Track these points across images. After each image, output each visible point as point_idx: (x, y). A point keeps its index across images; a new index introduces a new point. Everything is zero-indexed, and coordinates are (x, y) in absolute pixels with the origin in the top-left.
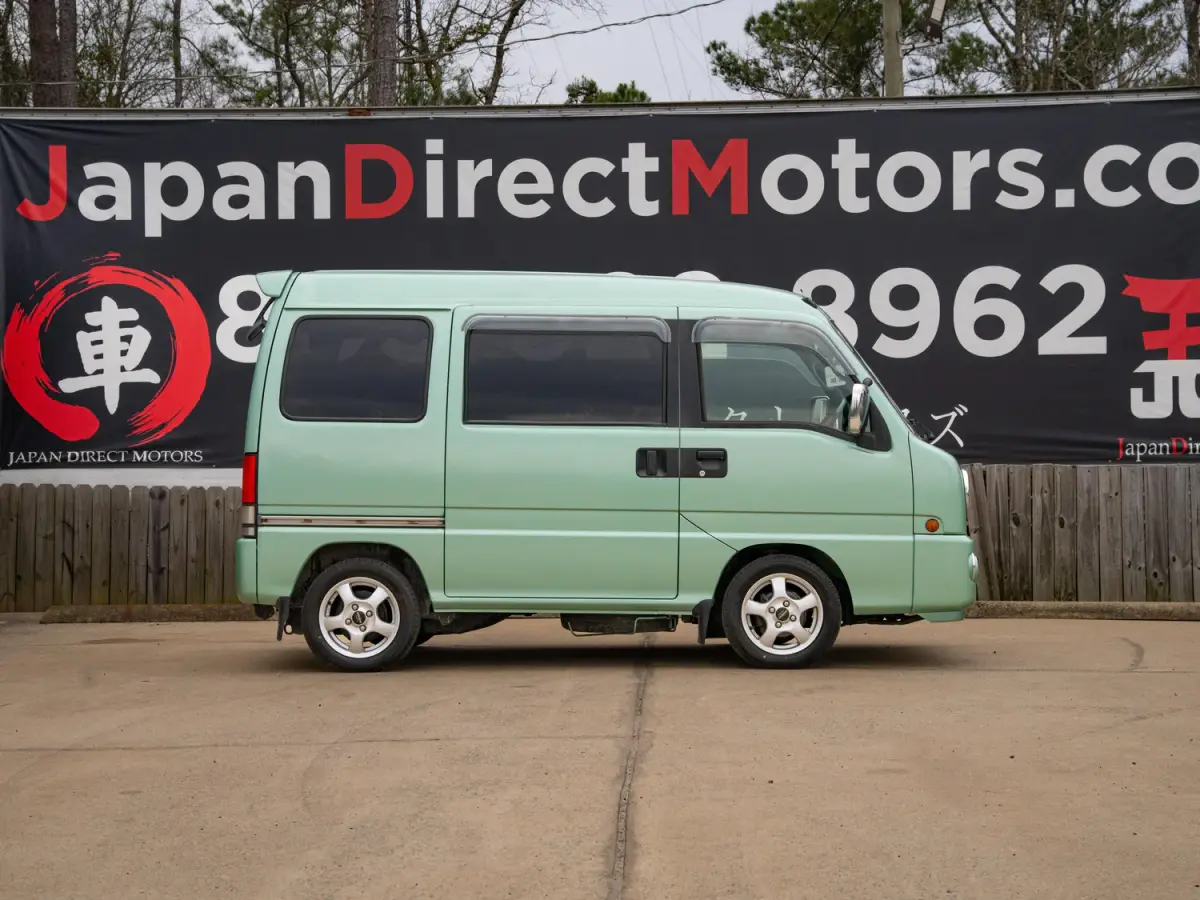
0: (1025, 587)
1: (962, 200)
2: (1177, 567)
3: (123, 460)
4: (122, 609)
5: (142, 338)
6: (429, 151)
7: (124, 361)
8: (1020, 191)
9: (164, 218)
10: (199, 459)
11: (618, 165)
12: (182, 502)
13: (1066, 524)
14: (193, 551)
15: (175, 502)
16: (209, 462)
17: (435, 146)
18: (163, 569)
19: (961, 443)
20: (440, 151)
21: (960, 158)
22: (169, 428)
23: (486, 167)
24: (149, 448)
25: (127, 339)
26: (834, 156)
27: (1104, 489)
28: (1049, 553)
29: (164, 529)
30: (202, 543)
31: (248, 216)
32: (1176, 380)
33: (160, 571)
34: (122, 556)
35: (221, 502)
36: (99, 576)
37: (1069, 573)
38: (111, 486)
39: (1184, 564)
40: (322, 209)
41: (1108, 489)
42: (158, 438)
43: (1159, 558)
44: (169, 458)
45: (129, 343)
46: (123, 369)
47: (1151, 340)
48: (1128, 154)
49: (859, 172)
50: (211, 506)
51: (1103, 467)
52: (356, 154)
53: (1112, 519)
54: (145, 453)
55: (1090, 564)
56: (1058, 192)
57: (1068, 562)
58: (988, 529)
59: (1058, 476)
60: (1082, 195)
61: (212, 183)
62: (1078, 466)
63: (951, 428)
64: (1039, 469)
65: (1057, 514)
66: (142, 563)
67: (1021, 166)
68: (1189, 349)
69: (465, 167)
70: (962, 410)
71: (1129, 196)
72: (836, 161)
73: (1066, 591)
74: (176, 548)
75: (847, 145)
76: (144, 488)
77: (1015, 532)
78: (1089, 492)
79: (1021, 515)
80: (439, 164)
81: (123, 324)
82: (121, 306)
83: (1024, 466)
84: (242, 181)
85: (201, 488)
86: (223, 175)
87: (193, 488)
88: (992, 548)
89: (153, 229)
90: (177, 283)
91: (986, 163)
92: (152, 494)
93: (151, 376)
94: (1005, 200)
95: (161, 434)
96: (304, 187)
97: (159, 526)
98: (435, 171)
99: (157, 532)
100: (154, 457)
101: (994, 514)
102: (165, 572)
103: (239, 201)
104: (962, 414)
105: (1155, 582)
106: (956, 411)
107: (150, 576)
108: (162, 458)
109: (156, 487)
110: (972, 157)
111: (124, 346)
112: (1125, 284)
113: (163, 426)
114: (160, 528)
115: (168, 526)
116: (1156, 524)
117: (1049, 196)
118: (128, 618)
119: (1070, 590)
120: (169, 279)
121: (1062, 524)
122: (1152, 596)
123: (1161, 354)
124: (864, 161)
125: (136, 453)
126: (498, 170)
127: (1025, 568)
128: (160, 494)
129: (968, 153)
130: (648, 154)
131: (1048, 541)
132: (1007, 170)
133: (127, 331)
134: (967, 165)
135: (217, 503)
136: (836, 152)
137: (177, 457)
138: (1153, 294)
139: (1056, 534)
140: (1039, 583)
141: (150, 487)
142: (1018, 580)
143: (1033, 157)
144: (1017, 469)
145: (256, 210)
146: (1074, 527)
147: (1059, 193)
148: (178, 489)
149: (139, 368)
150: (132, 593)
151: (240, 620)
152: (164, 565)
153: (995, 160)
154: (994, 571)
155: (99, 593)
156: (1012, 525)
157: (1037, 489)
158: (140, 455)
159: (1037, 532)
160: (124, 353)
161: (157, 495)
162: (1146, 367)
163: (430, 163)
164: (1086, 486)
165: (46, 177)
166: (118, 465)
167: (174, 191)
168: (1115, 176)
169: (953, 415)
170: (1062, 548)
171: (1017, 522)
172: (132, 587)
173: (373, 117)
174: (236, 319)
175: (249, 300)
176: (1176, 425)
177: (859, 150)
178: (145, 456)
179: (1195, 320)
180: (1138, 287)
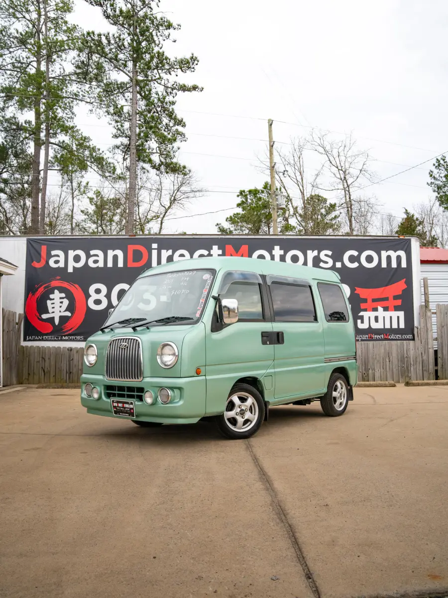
1: (310, 264)
2: (370, 371)
3: (60, 339)
4: (60, 384)
5: (66, 302)
6: (153, 247)
7: (61, 309)
8: (326, 262)
10: (82, 339)
11: (210, 252)
12: (77, 352)
14: (80, 367)
15: (75, 353)
16: (85, 340)
17: (155, 246)
21: (309, 252)
22: (74, 329)
23: (170, 252)
24: (67, 335)
25: (61, 302)
26: (273, 251)
31: (98, 266)
32: (369, 317)
33: (71, 373)
34: (59, 368)
36: (52, 374)
38: (56, 347)
39: (372, 371)
40: (121, 264)
43: (365, 369)
44: (73, 338)
46: (60, 312)
47: (363, 306)
48: (355, 253)
49: (281, 255)
52: (131, 248)
56: (337, 263)
60: (343, 264)
61: (88, 256)
66: (65, 370)
67: (326, 255)
68: (373, 309)
69: (164, 252)
71: (356, 265)
72: (274, 252)
74: (75, 366)
75: (277, 248)
76: (66, 348)
80: (156, 251)
81: (61, 298)
82: (60, 293)
84: (97, 256)
86: (91, 254)
87: (81, 348)
89: (70, 270)
90: (77, 286)
91: (317, 254)
92: (68, 350)
93: (68, 314)
94: (322, 265)
95: (71, 332)
96: (115, 258)
98: (154, 253)
100: (69, 338)
103: (96, 262)
105: (364, 376)
107: (67, 374)
108: (71, 339)
109: (69, 347)
110: (313, 252)
111: (61, 304)
112: (355, 290)
114: (70, 360)
115: (73, 359)
116: (365, 359)
117: (334, 264)
118: (62, 387)
120: (74, 285)
122: (364, 380)
123: (365, 310)
124: (282, 252)
125: (63, 337)
126: (173, 253)
128: (70, 349)
129: (311, 251)
130: (219, 249)
132: (322, 256)
133: (62, 300)
134: (311, 254)
137: (76, 338)
138: (363, 292)
143: (330, 253)
148: (76, 348)
149: (65, 311)
150: (62, 380)
152: (71, 371)
153: (319, 253)
155: (52, 379)
160: (61, 307)
162: (361, 314)
163: (153, 250)
165: (40, 254)
166: (58, 340)
167: (77, 259)
168: (352, 259)
172: (62, 378)
173: (136, 237)
174: (94, 296)
175: (98, 291)
176: (370, 331)
177: (281, 249)
178: (66, 338)
179: (374, 300)
180: (359, 291)
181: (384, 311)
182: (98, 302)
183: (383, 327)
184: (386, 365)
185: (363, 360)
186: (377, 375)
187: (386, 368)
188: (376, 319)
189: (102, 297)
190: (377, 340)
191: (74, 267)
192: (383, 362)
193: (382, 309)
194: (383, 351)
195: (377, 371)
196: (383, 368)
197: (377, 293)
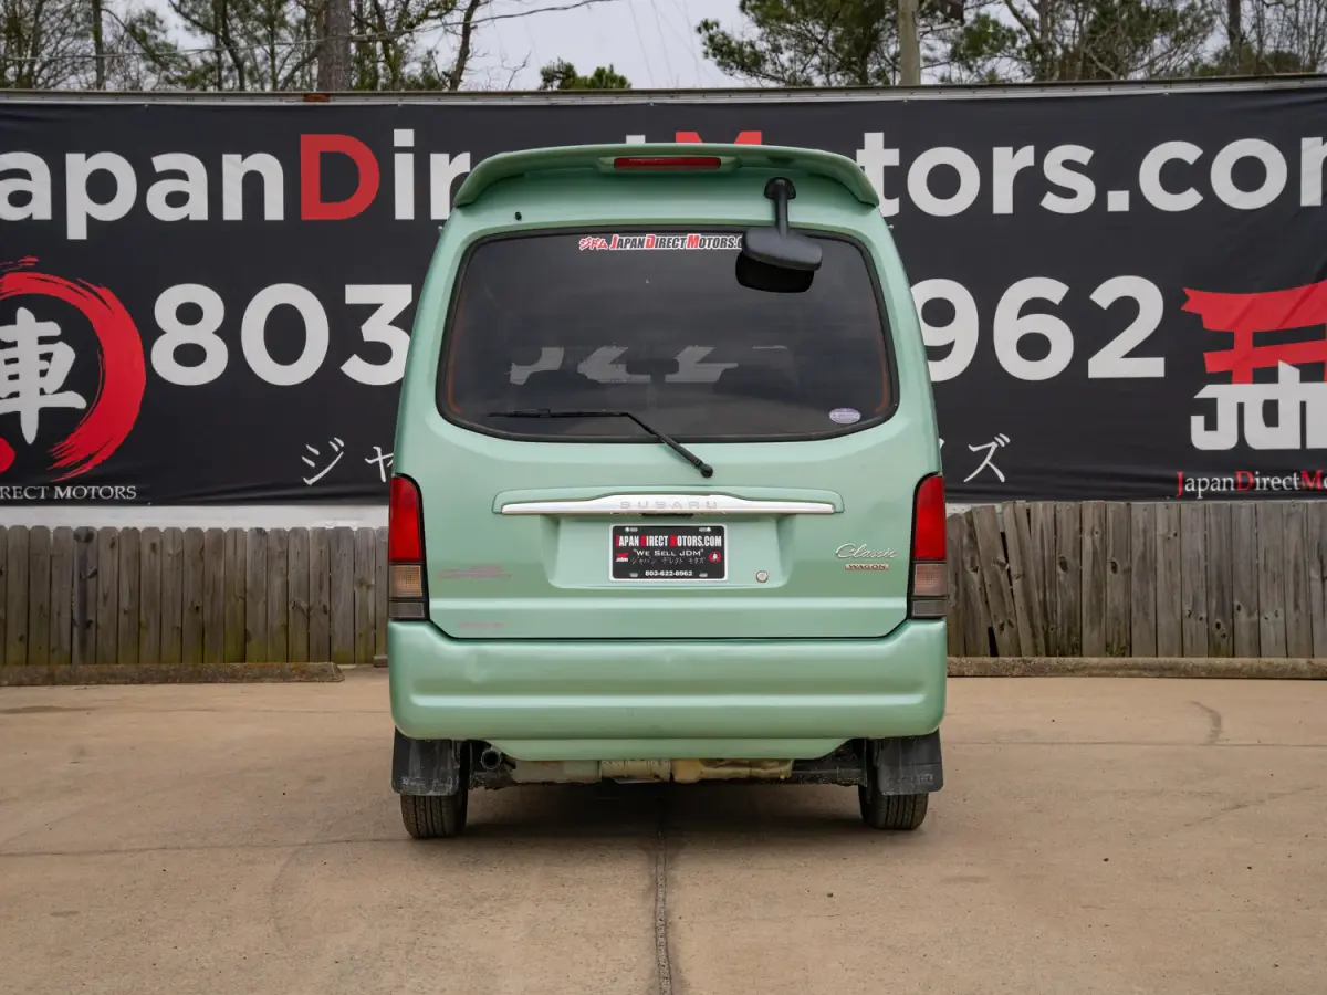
0: (1074, 639)
1: (1003, 203)
2: (1242, 617)
3: (43, 496)
4: (44, 670)
5: (65, 356)
6: (397, 143)
7: (43, 382)
8: (1069, 193)
9: (89, 218)
10: (131, 495)
12: (112, 545)
13: (1119, 568)
14: (125, 603)
15: (104, 547)
16: (142, 500)
17: (404, 137)
18: (90, 622)
19: (1002, 478)
20: (410, 143)
21: (1001, 155)
22: (97, 460)
23: (463, 162)
24: (72, 483)
25: (47, 357)
26: (859, 152)
27: (1161, 529)
28: (1099, 601)
29: (91, 577)
30: (136, 593)
31: (188, 216)
32: (1241, 407)
33: (88, 624)
34: (41, 607)
35: (158, 546)
36: (15, 631)
37: (1123, 623)
38: (29, 527)
39: (1250, 614)
40: (274, 209)
41: (1166, 530)
42: (84, 471)
43: (1222, 610)
44: (96, 494)
45: (49, 361)
46: (42, 392)
47: (1213, 362)
48: (1189, 152)
49: (888, 170)
50: (146, 550)
51: (1160, 504)
52: (313, 146)
53: (1170, 563)
54: (69, 489)
55: (1146, 614)
57: (1121, 610)
58: (1032, 574)
59: (1110, 515)
60: (1137, 198)
61: (146, 178)
62: (1134, 503)
63: (991, 461)
64: (1090, 507)
65: (1109, 557)
66: (66, 616)
67: (1069, 165)
68: (1256, 371)
69: (438, 161)
70: (1003, 440)
71: (1190, 199)
72: (861, 158)
73: (1119, 643)
74: (105, 598)
75: (874, 140)
76: (67, 529)
77: (1061, 579)
78: (1145, 531)
79: (1069, 559)
80: (410, 157)
81: (43, 340)
82: (39, 319)
83: (1072, 504)
84: (181, 175)
85: (135, 529)
86: (158, 169)
87: (126, 529)
88: (1037, 596)
89: (77, 230)
90: (105, 293)
91: (1030, 162)
92: (77, 536)
93: (75, 400)
94: (1051, 202)
95: (84, 470)
96: (253, 183)
97: (85, 572)
98: (404, 166)
99: (83, 581)
100: (80, 493)
101: (1039, 558)
102: (93, 627)
103: (177, 199)
104: (1003, 444)
105: (1218, 633)
106: (997, 442)
107: (76, 630)
108: (89, 495)
109: (80, 528)
110: (1015, 152)
111: (44, 365)
112: (1186, 299)
113: (90, 457)
114: (87, 576)
115: (95, 573)
116: (1219, 568)
117: (1101, 199)
118: (51, 680)
119: (1123, 643)
120: (95, 288)
121: (1114, 568)
122: (1215, 651)
123: (1224, 378)
124: (893, 157)
125: (58, 489)
127: (1073, 617)
128: (86, 536)
129: (1010, 149)
131: (1099, 587)
132: (1053, 170)
133: (46, 348)
134: (1009, 162)
135: (153, 546)
136: (862, 148)
137: (106, 493)
138: (1216, 309)
139: (1108, 580)
140: (1090, 636)
141: (74, 528)
142: (1066, 632)
143: (1083, 155)
144: (1065, 507)
145: (197, 209)
146: (1128, 571)
147: (1111, 194)
148: (108, 531)
149: (60, 391)
150: (53, 651)
151: (181, 682)
152: (91, 617)
153: (1040, 157)
154: (1039, 622)
155: (15, 650)
156: (1059, 570)
157: (1087, 528)
158: (63, 491)
159: (1086, 577)
160: (43, 373)
161: (83, 538)
162: (1208, 392)
163: (398, 157)
164: (1141, 526)
166: (38, 502)
167: (101, 187)
168: (1174, 176)
169: (993, 445)
170: (1114, 595)
171: (1064, 566)
172: (54, 644)
173: (332, 103)
174: (175, 334)
175: (190, 314)
176: (1242, 457)
177: (888, 145)
178: (69, 492)
179: (1262, 339)
180: (1198, 301)
181: (1304, 379)
182: (190, 355)
183: (1297, 446)
184: (1309, 597)
185: (1214, 573)
186: (1271, 630)
187: (1309, 607)
188: (1271, 413)
189: (204, 334)
190: (1270, 494)
191: (90, 220)
192: (1297, 585)
193: (1296, 373)
194: (1293, 535)
195: (1270, 615)
196: (1297, 606)
197: (1275, 307)
